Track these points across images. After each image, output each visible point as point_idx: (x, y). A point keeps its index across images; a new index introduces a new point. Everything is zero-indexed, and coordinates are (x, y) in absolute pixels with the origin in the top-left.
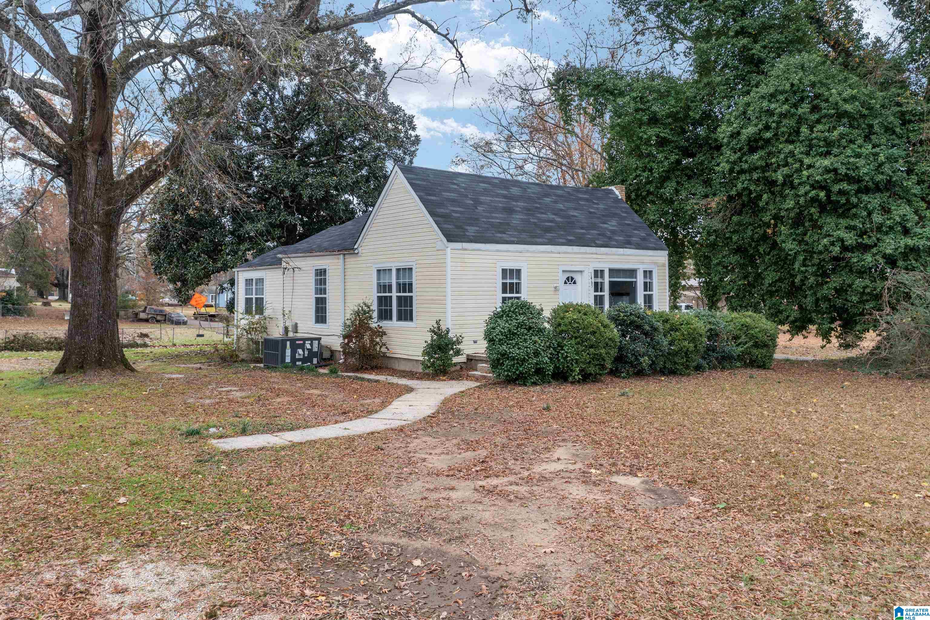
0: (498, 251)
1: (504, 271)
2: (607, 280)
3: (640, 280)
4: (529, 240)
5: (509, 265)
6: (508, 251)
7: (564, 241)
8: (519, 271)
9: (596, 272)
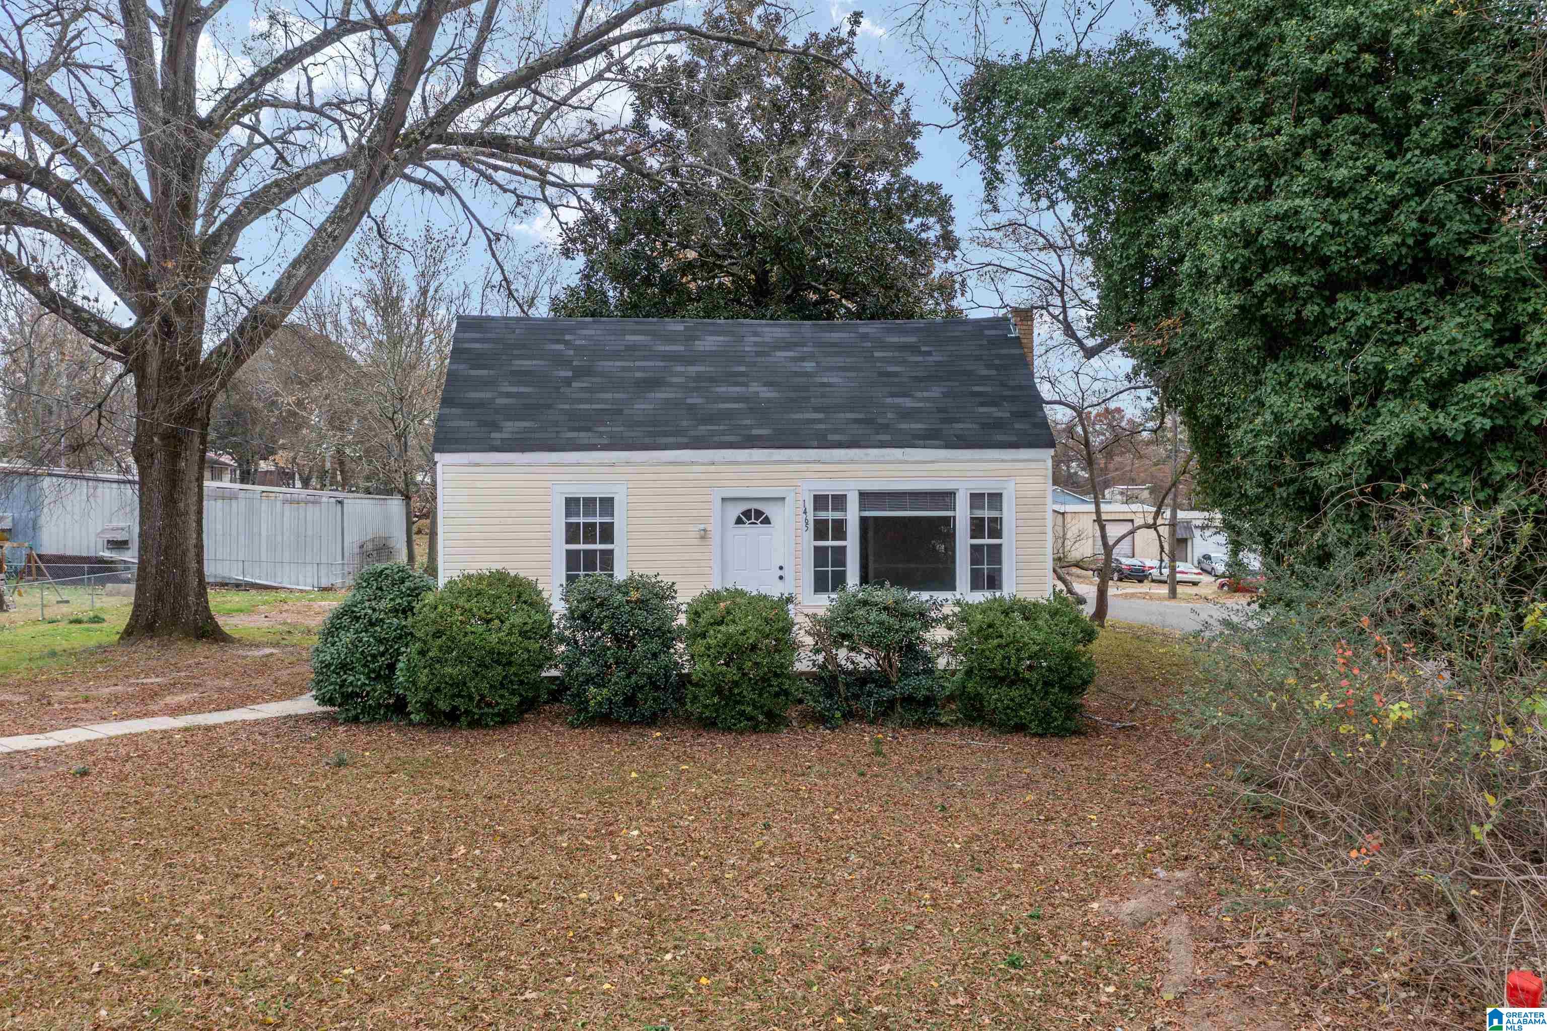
0: (554, 465)
1: (571, 504)
2: (852, 515)
3: (962, 515)
4: (647, 440)
5: (582, 491)
6: (578, 464)
7: (738, 438)
8: (607, 504)
9: (820, 501)
